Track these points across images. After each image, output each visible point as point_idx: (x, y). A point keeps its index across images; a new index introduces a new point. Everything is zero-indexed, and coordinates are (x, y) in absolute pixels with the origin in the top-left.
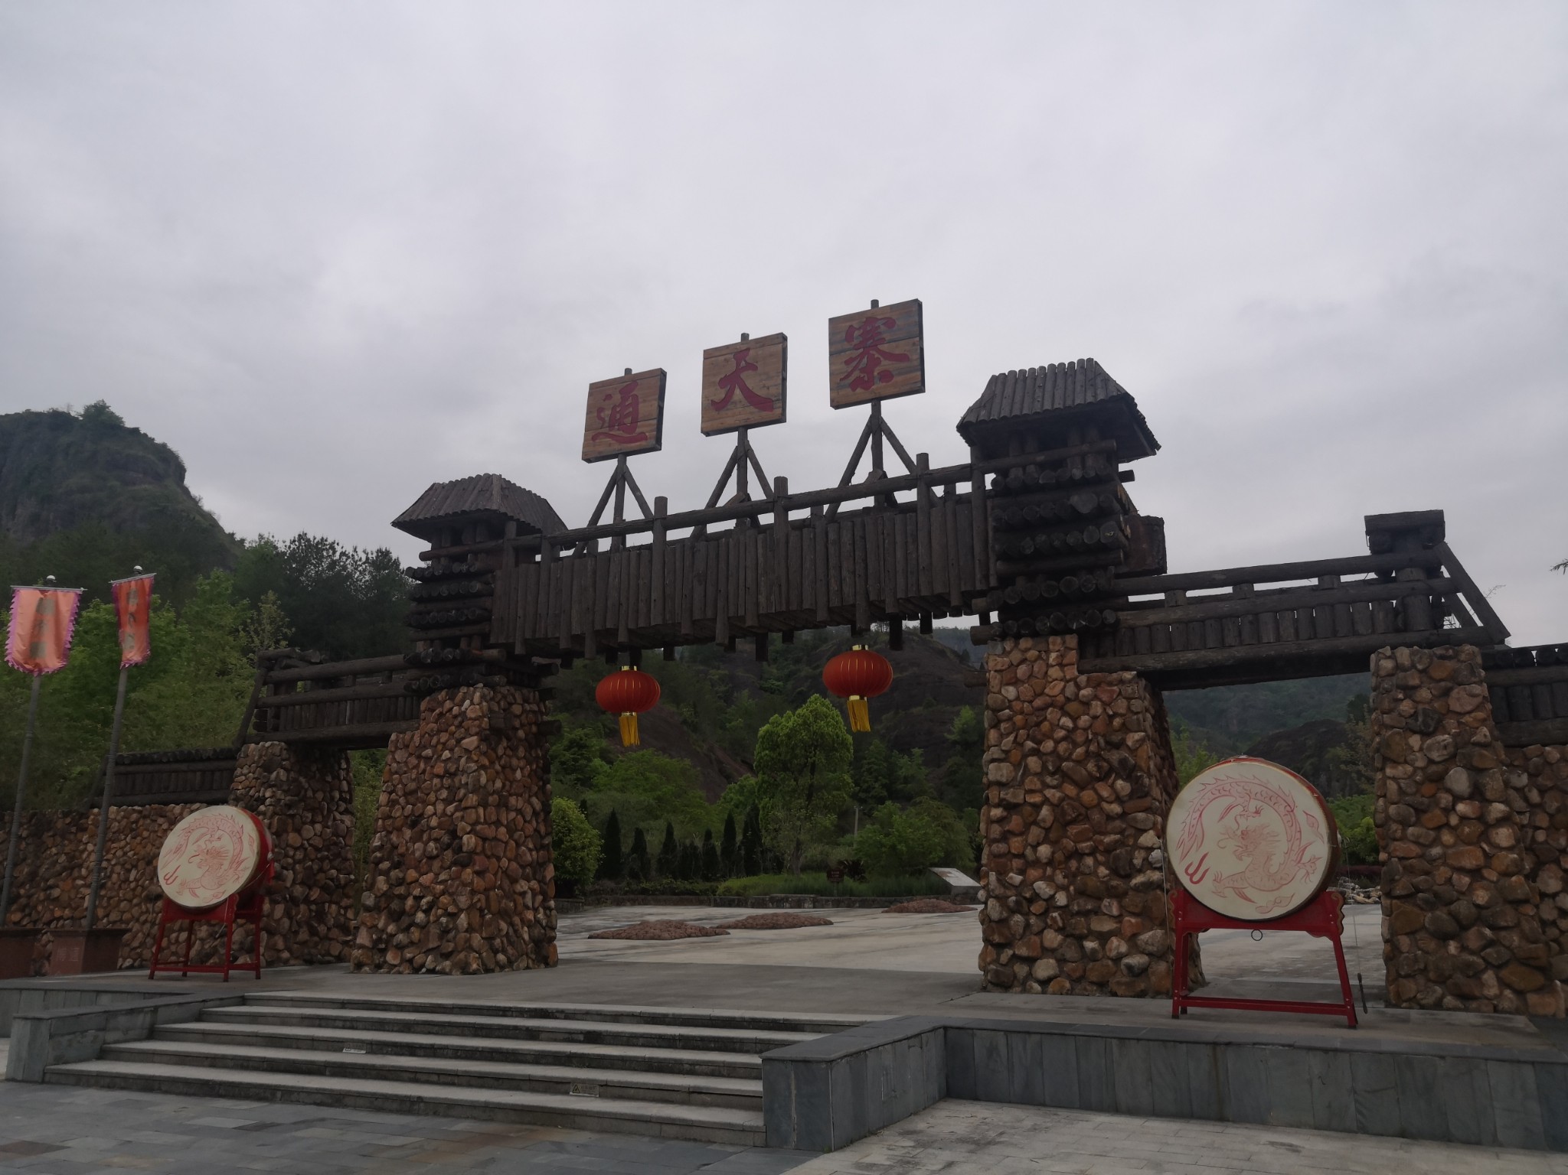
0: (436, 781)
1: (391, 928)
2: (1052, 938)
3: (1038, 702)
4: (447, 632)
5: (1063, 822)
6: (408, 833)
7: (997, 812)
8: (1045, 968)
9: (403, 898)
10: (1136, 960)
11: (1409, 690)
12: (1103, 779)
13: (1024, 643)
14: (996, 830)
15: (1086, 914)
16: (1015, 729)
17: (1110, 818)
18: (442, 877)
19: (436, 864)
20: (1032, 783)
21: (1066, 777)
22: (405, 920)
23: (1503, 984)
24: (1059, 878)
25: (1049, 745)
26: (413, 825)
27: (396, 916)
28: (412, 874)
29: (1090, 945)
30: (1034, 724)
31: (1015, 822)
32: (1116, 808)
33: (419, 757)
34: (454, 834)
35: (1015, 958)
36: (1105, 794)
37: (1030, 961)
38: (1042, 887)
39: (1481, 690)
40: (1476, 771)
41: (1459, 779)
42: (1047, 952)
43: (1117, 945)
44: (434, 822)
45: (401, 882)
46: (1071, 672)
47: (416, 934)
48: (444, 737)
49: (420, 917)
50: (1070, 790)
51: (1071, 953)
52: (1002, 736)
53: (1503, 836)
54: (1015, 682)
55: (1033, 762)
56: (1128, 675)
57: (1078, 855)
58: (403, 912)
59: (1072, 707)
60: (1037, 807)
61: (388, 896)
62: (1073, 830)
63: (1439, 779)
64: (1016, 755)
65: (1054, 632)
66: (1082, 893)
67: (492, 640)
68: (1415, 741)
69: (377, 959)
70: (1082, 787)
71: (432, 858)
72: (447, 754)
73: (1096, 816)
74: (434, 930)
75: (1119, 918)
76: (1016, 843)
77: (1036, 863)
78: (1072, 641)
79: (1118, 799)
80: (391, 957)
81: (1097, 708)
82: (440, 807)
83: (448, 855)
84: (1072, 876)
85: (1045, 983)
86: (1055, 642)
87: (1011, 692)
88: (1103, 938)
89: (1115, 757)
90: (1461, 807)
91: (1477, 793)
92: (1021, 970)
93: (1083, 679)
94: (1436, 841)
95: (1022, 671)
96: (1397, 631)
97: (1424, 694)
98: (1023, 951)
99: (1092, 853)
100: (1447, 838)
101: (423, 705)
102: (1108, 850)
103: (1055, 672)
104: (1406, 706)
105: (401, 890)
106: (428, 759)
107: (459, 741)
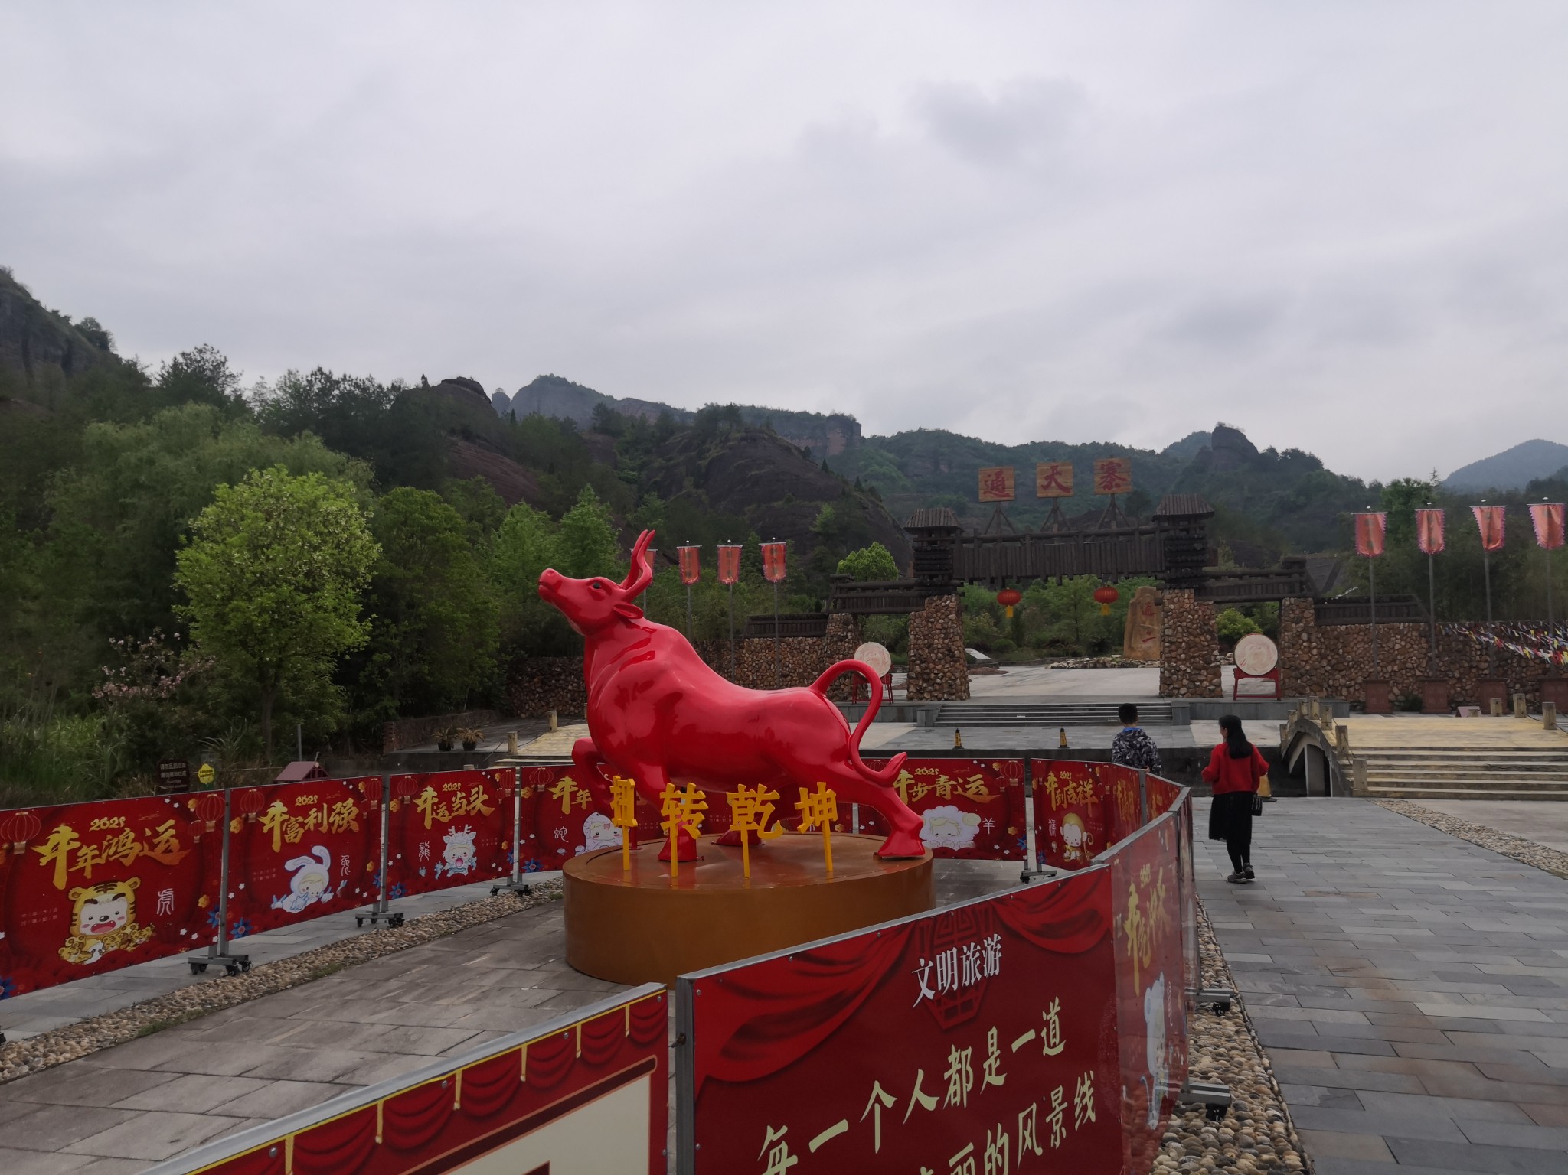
0: (938, 631)
1: (925, 685)
2: (1185, 682)
3: (1181, 610)
4: (933, 573)
5: (1189, 647)
6: (927, 651)
7: (1167, 644)
8: (1183, 691)
9: (928, 674)
10: (1212, 687)
11: (1293, 611)
12: (1203, 634)
13: (1176, 591)
14: (1167, 650)
15: (1197, 675)
16: (1173, 618)
17: (1204, 646)
18: (947, 666)
19: (943, 662)
20: (1179, 635)
21: (1190, 634)
22: (931, 682)
23: (1311, 690)
24: (1188, 664)
25: (1185, 624)
26: (928, 647)
27: (925, 681)
28: (931, 665)
29: (1197, 684)
30: (1179, 617)
31: (1173, 647)
32: (1206, 643)
33: (928, 622)
34: (950, 650)
35: (1174, 688)
36: (1203, 639)
37: (1178, 689)
38: (1182, 667)
39: (1312, 611)
40: (1309, 634)
41: (1305, 636)
42: (1184, 686)
43: (1206, 683)
44: (939, 646)
45: (926, 668)
46: (1192, 601)
47: (937, 687)
48: (939, 614)
49: (938, 681)
50: (1192, 638)
51: (1192, 686)
52: (1169, 621)
53: (1315, 652)
54: (1174, 603)
55: (1179, 628)
56: (1211, 603)
57: (1194, 657)
58: (930, 679)
59: (1192, 612)
60: (1181, 643)
61: (922, 674)
62: (1192, 650)
63: (1299, 636)
64: (1173, 626)
65: (1187, 588)
66: (1195, 668)
67: (954, 576)
68: (1294, 625)
69: (920, 696)
70: (1195, 637)
71: (940, 659)
72: (941, 621)
73: (1200, 646)
74: (945, 685)
75: (1206, 676)
76: (1173, 654)
77: (1180, 660)
78: (1192, 591)
79: (1207, 640)
80: (926, 695)
81: (1200, 613)
82: (941, 641)
83: (948, 658)
84: (1191, 664)
85: (1183, 695)
86: (1187, 591)
87: (1172, 606)
88: (1201, 681)
89: (1206, 628)
90: (1305, 644)
91: (1309, 640)
92: (1176, 691)
93: (1196, 603)
94: (1297, 653)
95: (1176, 600)
96: (1291, 593)
97: (1297, 612)
98: (1176, 686)
99: (1199, 656)
100: (1300, 652)
101: (926, 601)
102: (1203, 656)
103: (1187, 601)
104: (1292, 615)
105: (928, 671)
106: (932, 623)
107: (947, 616)
